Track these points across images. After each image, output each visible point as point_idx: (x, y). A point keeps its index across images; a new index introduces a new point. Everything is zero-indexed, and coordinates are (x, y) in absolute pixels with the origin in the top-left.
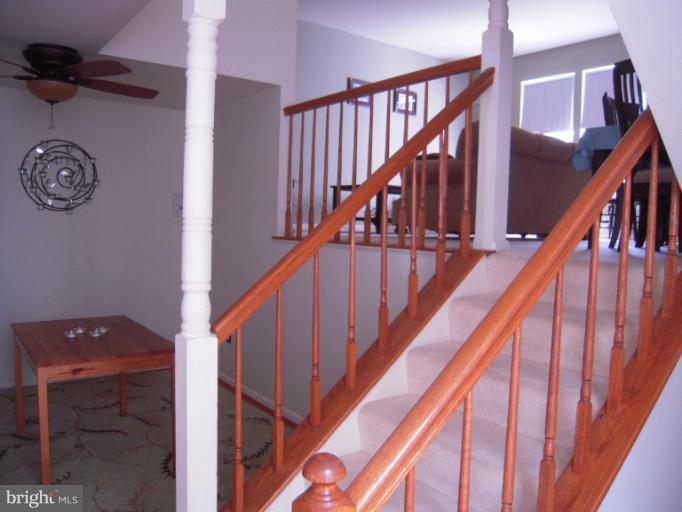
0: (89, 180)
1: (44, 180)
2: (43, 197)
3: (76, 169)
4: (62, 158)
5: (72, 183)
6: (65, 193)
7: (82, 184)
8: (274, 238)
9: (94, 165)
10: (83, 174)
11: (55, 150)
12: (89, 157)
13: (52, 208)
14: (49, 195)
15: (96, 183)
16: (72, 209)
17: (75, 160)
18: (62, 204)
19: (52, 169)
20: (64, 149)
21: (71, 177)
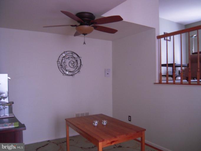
0: (79, 65)
1: (65, 65)
2: (65, 71)
3: (75, 61)
4: (71, 57)
5: (74, 66)
6: (72, 70)
7: (77, 66)
8: (155, 83)
9: (80, 59)
10: (77, 63)
11: (68, 54)
12: (79, 57)
13: (67, 75)
14: (66, 70)
15: (82, 66)
16: (74, 75)
17: (74, 58)
18: (70, 74)
19: (68, 61)
20: (71, 54)
21: (74, 64)
